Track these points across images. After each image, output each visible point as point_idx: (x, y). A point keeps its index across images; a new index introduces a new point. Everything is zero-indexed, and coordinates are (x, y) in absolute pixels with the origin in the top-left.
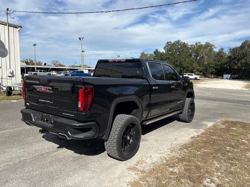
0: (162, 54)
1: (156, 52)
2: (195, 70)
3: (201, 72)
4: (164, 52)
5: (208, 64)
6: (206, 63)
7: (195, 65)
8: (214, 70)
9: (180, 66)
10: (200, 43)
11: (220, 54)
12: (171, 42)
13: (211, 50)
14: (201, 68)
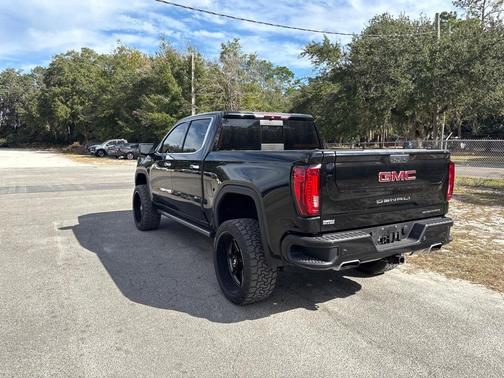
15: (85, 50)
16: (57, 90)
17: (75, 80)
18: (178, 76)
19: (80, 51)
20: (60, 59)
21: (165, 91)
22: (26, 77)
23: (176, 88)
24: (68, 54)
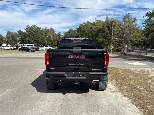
0: (24, 33)
1: (19, 32)
2: (46, 44)
3: (50, 45)
4: (26, 32)
5: (53, 41)
6: (52, 40)
7: (46, 41)
8: (57, 44)
9: (37, 41)
10: (47, 28)
11: (59, 35)
12: (29, 26)
13: (54, 33)
14: (50, 43)
15: (88, 22)
16: (80, 33)
17: (84, 30)
18: (108, 27)
19: (86, 22)
20: (81, 25)
21: (104, 32)
22: (74, 31)
23: (107, 31)
24: (83, 24)
